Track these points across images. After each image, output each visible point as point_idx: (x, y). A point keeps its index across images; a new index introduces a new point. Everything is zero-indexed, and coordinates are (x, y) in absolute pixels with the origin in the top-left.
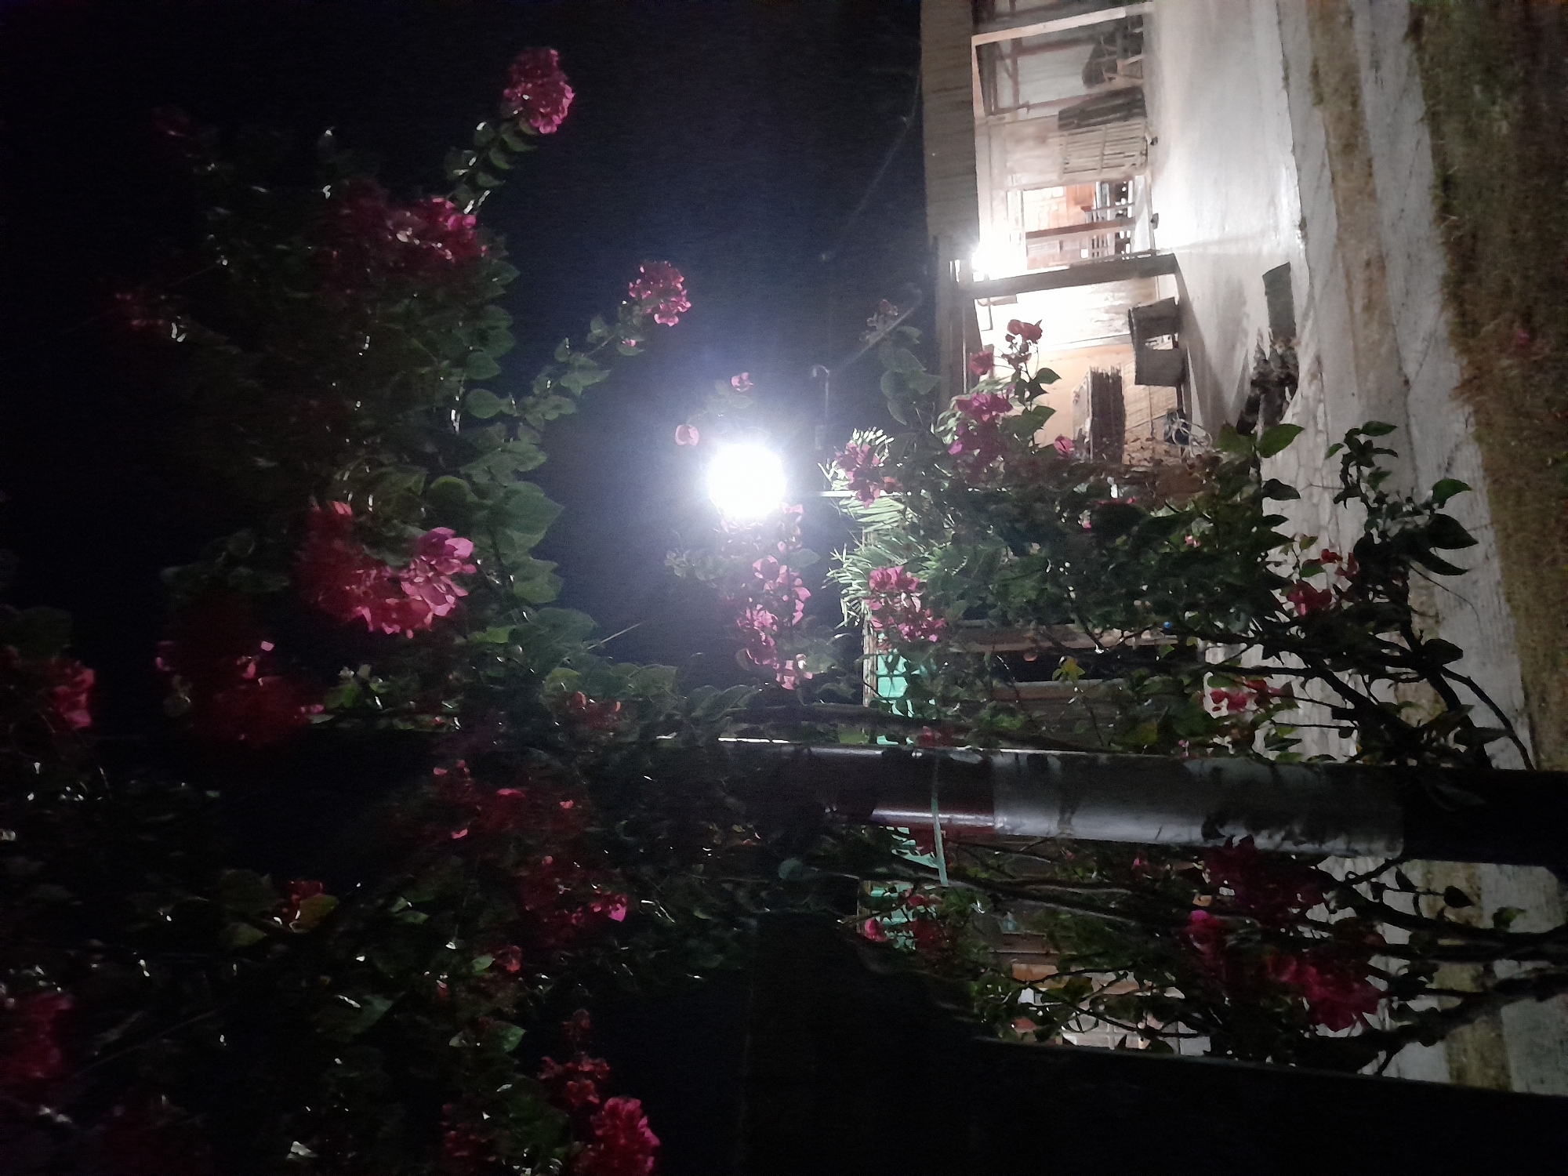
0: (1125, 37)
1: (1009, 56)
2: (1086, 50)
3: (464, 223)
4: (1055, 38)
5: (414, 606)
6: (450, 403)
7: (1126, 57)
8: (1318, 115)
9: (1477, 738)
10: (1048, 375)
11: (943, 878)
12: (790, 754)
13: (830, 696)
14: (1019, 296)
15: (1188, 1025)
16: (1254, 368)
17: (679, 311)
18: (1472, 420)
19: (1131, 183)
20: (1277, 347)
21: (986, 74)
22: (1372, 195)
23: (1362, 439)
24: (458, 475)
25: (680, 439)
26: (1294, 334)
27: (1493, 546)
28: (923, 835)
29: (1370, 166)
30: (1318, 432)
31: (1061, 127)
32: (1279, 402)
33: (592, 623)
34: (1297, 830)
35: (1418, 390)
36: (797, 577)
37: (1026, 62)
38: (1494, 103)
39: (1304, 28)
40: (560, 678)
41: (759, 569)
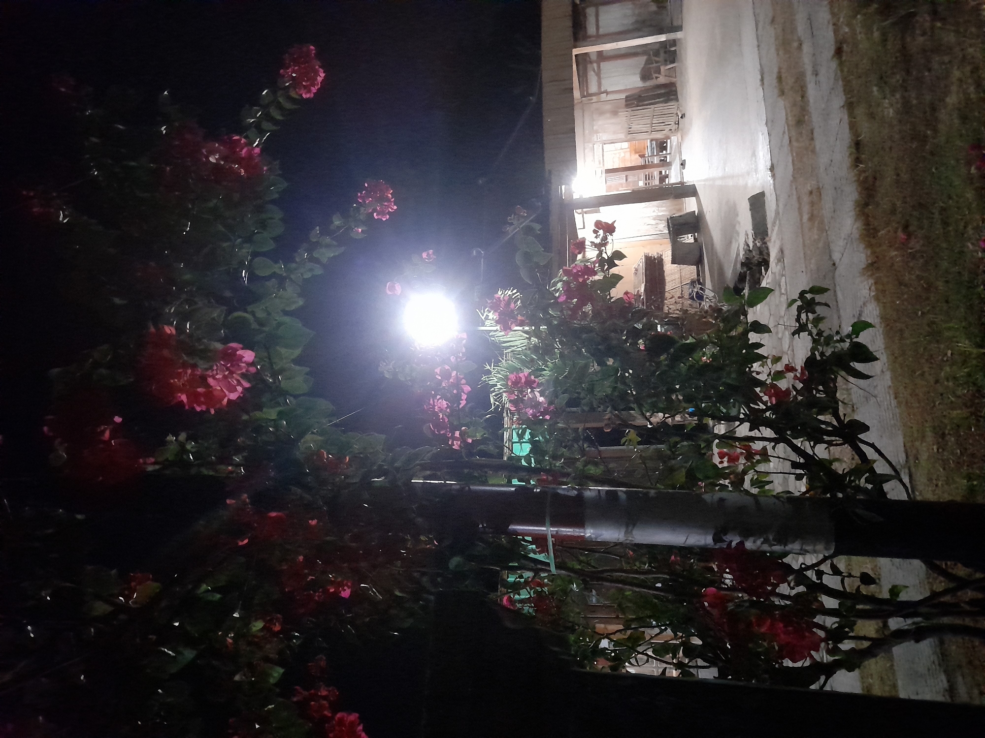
0: (665, 52)
1: (596, 62)
2: (642, 60)
3: (252, 152)
4: (623, 52)
5: (215, 393)
6: (241, 265)
7: (666, 65)
8: (781, 103)
9: (879, 480)
10: (618, 255)
11: (553, 569)
12: (458, 490)
13: (483, 454)
14: (601, 208)
15: (705, 660)
16: (743, 255)
17: (389, 211)
18: (873, 288)
19: (669, 141)
20: (757, 242)
21: (581, 73)
22: (813, 151)
23: (809, 296)
24: (246, 311)
25: (389, 290)
26: (767, 235)
27: (886, 364)
28: (540, 541)
29: (812, 134)
30: (782, 294)
31: (627, 106)
32: (758, 275)
33: (331, 407)
34: (771, 538)
35: (841, 270)
36: (463, 378)
37: (605, 66)
38: (885, 98)
39: (773, 50)
40: (310, 442)
41: (439, 373)
